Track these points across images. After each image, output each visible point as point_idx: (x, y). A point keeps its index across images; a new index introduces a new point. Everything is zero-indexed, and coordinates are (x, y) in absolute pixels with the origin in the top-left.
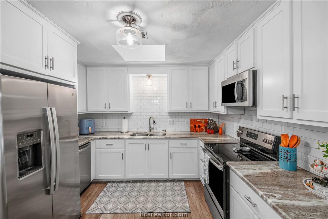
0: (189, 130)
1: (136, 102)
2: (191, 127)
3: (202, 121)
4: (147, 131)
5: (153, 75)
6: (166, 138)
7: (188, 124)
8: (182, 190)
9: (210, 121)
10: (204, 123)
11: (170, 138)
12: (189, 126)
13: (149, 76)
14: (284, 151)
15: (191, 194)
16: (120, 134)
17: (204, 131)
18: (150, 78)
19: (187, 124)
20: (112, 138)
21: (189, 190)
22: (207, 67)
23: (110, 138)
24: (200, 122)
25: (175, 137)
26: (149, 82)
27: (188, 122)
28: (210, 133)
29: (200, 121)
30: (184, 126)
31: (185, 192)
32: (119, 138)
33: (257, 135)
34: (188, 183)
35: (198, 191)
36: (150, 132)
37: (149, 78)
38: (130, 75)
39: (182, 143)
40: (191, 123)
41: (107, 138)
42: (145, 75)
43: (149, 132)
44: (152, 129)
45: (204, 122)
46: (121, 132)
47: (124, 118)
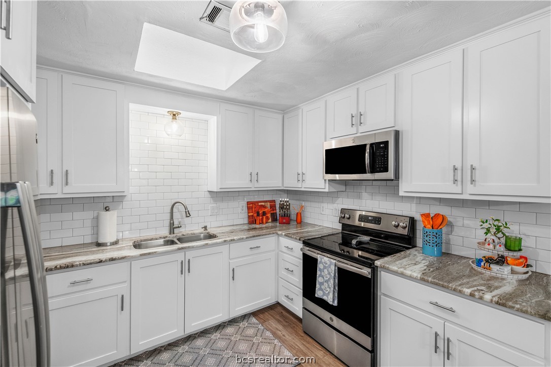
0: (246, 221)
1: (136, 170)
2: (249, 216)
3: (266, 204)
4: (165, 232)
5: (184, 114)
6: (225, 241)
7: (244, 211)
8: (260, 332)
9: (285, 204)
10: (269, 208)
11: (232, 240)
12: (246, 215)
13: (174, 115)
14: (434, 234)
15: (280, 333)
16: (96, 249)
17: (270, 221)
18: (176, 119)
19: (242, 212)
20: (91, 264)
21: (271, 327)
22: (280, 117)
23: (84, 264)
24: (264, 207)
25: (242, 237)
26: (175, 126)
27: (244, 208)
28: (284, 223)
29: (263, 204)
30: (238, 214)
31: (268, 334)
32: (112, 260)
33: (379, 219)
34: (261, 316)
35: (286, 324)
36: (174, 233)
37: (173, 119)
38: (130, 104)
39: (252, 247)
40: (249, 208)
41: (73, 266)
42: (164, 111)
43: (170, 234)
44: (179, 227)
45: (269, 205)
46: (99, 245)
47: (107, 209)
